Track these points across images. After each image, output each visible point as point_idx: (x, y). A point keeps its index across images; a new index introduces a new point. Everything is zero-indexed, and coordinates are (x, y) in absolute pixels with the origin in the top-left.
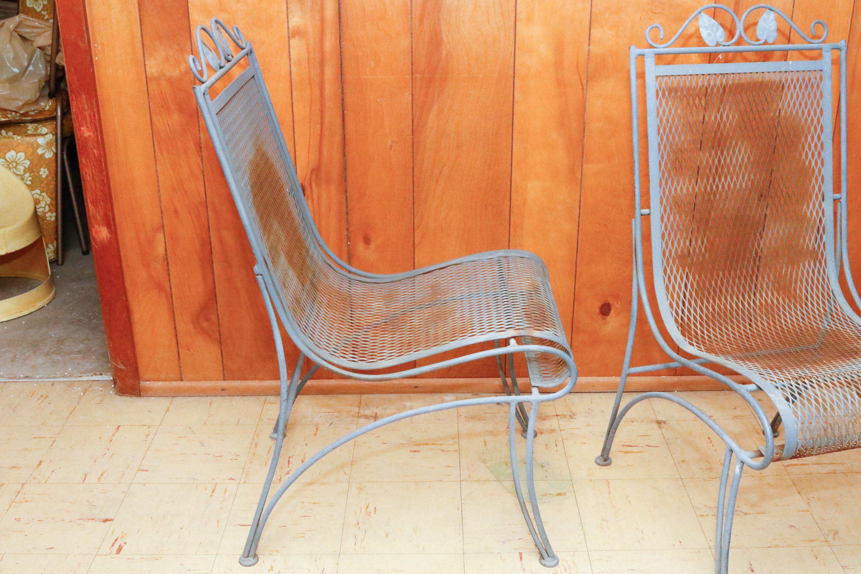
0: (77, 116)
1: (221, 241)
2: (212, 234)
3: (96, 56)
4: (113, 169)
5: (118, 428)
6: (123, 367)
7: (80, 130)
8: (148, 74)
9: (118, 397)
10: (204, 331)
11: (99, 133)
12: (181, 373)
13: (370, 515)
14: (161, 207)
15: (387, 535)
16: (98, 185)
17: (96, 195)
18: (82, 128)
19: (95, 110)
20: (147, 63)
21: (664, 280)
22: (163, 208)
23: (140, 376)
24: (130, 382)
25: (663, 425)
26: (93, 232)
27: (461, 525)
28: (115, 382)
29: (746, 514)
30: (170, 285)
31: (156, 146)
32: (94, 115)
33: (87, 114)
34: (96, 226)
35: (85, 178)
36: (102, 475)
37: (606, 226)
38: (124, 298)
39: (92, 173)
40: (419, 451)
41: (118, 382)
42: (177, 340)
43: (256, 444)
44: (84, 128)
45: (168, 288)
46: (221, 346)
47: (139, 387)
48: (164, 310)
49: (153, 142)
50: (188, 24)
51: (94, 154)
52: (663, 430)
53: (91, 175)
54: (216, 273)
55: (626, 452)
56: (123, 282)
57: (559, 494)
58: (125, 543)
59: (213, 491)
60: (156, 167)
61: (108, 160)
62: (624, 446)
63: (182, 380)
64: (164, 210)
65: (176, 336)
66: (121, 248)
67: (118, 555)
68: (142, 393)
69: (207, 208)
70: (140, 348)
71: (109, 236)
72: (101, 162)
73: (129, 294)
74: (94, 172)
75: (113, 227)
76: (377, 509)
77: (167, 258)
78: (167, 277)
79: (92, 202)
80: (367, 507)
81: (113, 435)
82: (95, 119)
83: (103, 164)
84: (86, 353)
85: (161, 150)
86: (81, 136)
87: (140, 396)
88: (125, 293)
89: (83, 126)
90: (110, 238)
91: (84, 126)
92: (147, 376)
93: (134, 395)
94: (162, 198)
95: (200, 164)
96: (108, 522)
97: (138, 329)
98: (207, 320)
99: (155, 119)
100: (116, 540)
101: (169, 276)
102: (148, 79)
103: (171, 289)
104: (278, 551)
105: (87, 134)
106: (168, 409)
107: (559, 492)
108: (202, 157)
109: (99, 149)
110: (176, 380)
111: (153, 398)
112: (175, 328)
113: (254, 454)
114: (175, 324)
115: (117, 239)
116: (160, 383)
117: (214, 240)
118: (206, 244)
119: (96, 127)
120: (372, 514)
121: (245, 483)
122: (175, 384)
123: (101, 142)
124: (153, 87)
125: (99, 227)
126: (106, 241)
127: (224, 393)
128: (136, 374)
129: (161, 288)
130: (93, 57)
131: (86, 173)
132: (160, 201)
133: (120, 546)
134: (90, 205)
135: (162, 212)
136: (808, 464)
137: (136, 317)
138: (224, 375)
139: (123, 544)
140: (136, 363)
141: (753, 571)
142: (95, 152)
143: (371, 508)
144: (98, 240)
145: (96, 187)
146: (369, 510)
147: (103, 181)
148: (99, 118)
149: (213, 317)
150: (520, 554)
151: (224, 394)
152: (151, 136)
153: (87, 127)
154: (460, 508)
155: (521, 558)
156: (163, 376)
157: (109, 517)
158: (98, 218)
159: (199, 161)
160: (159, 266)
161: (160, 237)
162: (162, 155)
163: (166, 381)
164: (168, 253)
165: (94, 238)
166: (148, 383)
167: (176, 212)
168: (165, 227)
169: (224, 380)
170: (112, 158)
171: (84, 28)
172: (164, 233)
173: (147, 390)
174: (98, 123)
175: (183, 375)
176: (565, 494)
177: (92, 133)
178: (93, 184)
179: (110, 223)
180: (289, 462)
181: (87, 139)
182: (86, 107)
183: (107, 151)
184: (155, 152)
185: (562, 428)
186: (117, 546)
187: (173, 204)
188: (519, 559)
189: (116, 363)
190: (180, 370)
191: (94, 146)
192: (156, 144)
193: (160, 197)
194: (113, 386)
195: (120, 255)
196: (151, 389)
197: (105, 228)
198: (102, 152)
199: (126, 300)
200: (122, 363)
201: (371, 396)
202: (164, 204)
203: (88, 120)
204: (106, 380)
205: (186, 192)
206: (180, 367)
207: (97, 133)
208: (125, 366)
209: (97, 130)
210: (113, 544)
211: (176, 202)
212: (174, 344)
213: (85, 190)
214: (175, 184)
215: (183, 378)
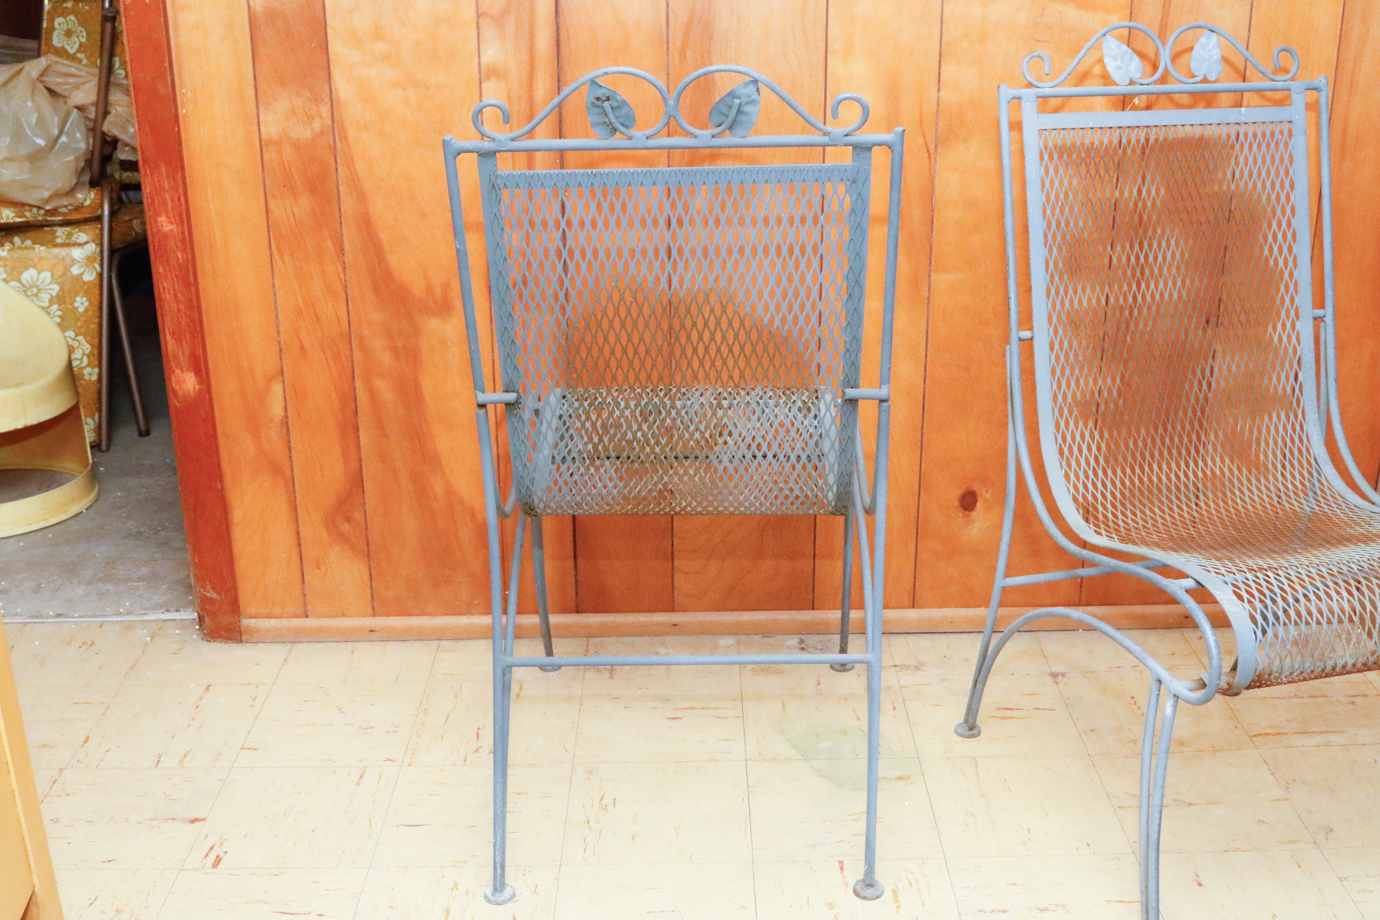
0: (153, 200)
1: (372, 394)
2: (358, 384)
3: (183, 108)
4: (205, 282)
5: (208, 688)
6: (215, 596)
7: (156, 222)
8: (264, 137)
9: (206, 643)
10: (342, 538)
11: (186, 228)
12: (305, 605)
13: (606, 810)
14: (279, 342)
15: (634, 838)
16: (182, 307)
17: (180, 323)
18: (159, 219)
19: (181, 190)
20: (261, 118)
21: (1056, 438)
22: (282, 343)
23: (241, 608)
24: (224, 619)
25: (1060, 677)
26: (173, 380)
27: (749, 824)
28: (201, 620)
29: (1190, 804)
30: (292, 466)
31: (273, 247)
32: (179, 199)
33: (167, 196)
34: (178, 371)
35: (163, 296)
36: (185, 756)
37: (967, 369)
38: (219, 486)
39: (174, 290)
40: (680, 718)
41: (207, 620)
42: (300, 552)
43: (426, 710)
44: (162, 219)
45: (288, 469)
46: (369, 561)
47: (240, 627)
48: (281, 504)
49: (270, 240)
50: (325, 58)
51: (178, 259)
52: (1060, 686)
53: (171, 291)
54: (363, 448)
55: (1002, 718)
56: (219, 461)
57: (901, 778)
58: (226, 853)
59: (361, 777)
60: (273, 279)
61: (198, 269)
62: (999, 709)
63: (307, 617)
64: (284, 348)
65: (300, 545)
66: (216, 408)
67: (214, 870)
68: (243, 638)
69: (351, 344)
70: (243, 565)
71: (197, 387)
72: (188, 270)
73: (228, 479)
74: (177, 287)
75: (204, 374)
76: (617, 801)
77: (287, 423)
78: (287, 452)
79: (173, 334)
80: (602, 799)
81: (201, 698)
82: (181, 204)
83: (191, 273)
84: (152, 580)
85: (281, 253)
86: (158, 231)
87: (241, 641)
88: (221, 478)
89: (160, 216)
90: (200, 390)
91: (164, 215)
92: (252, 610)
93: (231, 640)
94: (281, 329)
95: (342, 276)
96: (198, 823)
97: (239, 535)
98: (348, 520)
99: (272, 205)
100: (212, 848)
101: (290, 451)
102: (263, 143)
103: (292, 471)
104: (464, 862)
105: (167, 228)
106: (285, 660)
107: (899, 774)
108: (344, 263)
109: (185, 251)
110: (296, 617)
111: (261, 645)
112: (298, 533)
113: (423, 723)
114: (298, 527)
115: (209, 391)
116: (273, 622)
117: (361, 394)
118: (349, 399)
119: (181, 218)
120: (610, 808)
121: (410, 765)
122: (296, 622)
123: (188, 241)
124: (271, 155)
125: (182, 373)
126: (192, 392)
127: (373, 636)
128: (235, 607)
129: (277, 470)
130: (180, 108)
131: (164, 288)
132: (278, 333)
133: (218, 857)
134: (169, 338)
135: (281, 350)
136: (1286, 734)
137: (237, 515)
138: (373, 608)
139: (222, 854)
140: (235, 587)
141: (1200, 885)
142: (180, 256)
143: (608, 800)
144: (180, 392)
145: (179, 310)
146: (604, 802)
147: (190, 300)
148: (187, 201)
149: (358, 516)
150: (841, 863)
151: (372, 639)
152: (266, 231)
153: (168, 217)
154: (746, 799)
155: (842, 868)
156: (277, 610)
157: (199, 816)
158: (182, 359)
159: (340, 269)
160: (273, 436)
161: (277, 389)
162: (283, 261)
163: (281, 617)
164: (289, 414)
165: (174, 391)
166: (253, 621)
167: (302, 348)
168: (285, 374)
169: (374, 615)
170: (204, 264)
171: (167, 64)
172: (284, 382)
173: (251, 631)
174: (184, 212)
175: (309, 607)
176: (909, 778)
177: (174, 227)
178: (174, 305)
179: (200, 366)
180: (478, 735)
181: (166, 236)
182: (166, 186)
183: (197, 254)
184: (271, 255)
185: (902, 684)
186: (212, 857)
187: (298, 336)
188: (839, 870)
189: (204, 587)
190: (305, 600)
191: (177, 247)
192: (272, 242)
193: (278, 327)
194: (197, 627)
195: (213, 418)
196: (259, 630)
197: (192, 375)
198: (190, 256)
199: (223, 489)
200: (213, 588)
201: (604, 639)
202: (283, 337)
203: (170, 206)
204: (184, 617)
205: (318, 319)
206: (305, 595)
207: (183, 226)
208: (218, 593)
209: (182, 222)
210: (207, 855)
211: (303, 334)
212: (295, 559)
213: (162, 315)
214: (302, 305)
215: (309, 613)
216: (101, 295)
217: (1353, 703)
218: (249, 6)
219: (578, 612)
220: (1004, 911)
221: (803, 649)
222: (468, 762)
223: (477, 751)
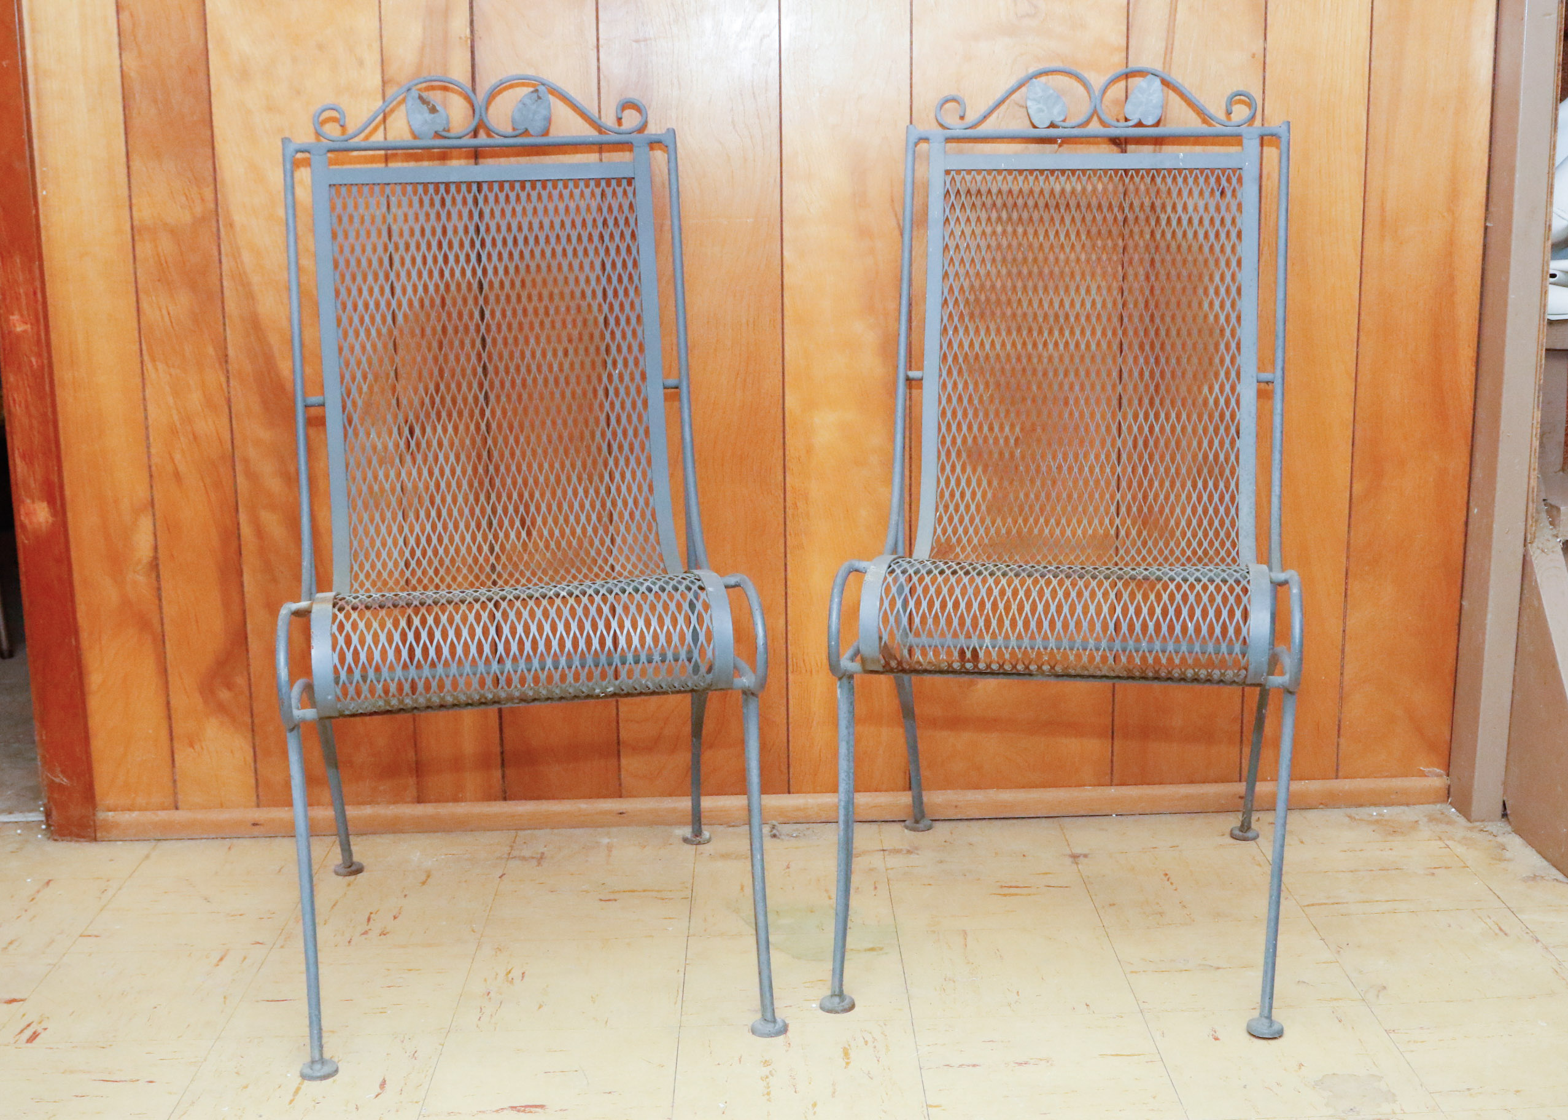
0: (4, 296)
1: (260, 532)
2: (243, 518)
3: (44, 188)
4: (65, 397)
5: (48, 883)
6: (65, 781)
7: (7, 321)
8: (136, 221)
9: (52, 842)
10: (222, 708)
11: (42, 327)
12: (175, 794)
13: (512, 982)
14: (150, 467)
15: (540, 1007)
16: (35, 423)
17: (31, 441)
18: (11, 317)
19: (38, 284)
20: (134, 201)
22: (154, 468)
23: (98, 798)
24: (76, 811)
25: (1082, 859)
26: (22, 512)
27: (681, 991)
28: (48, 814)
29: (1219, 968)
30: (162, 618)
31: (145, 352)
32: (35, 293)
33: (21, 291)
34: (28, 501)
35: (13, 409)
36: (11, 943)
38: (74, 643)
39: (26, 401)
40: (615, 900)
41: (54, 813)
42: (170, 726)
44: (15, 318)
45: (156, 621)
46: (253, 735)
47: (94, 821)
48: (148, 667)
49: (141, 344)
50: (209, 133)
51: (31, 366)
52: (1080, 867)
53: (23, 405)
54: (248, 596)
55: (1005, 895)
56: (74, 612)
57: (872, 949)
58: (45, 1028)
59: (221, 959)
60: (144, 391)
61: (56, 378)
62: (1002, 887)
63: (177, 808)
64: (155, 474)
65: (170, 718)
66: (73, 546)
67: (29, 1045)
68: (99, 835)
69: (234, 470)
70: (99, 744)
71: (50, 520)
72: (43, 377)
73: (84, 635)
74: (29, 399)
75: (58, 502)
76: (526, 973)
77: (157, 565)
78: (157, 602)
79: (23, 455)
80: (509, 973)
81: (38, 892)
82: (36, 302)
83: (47, 382)
85: (153, 360)
86: (10, 333)
87: (95, 839)
88: (75, 631)
89: (13, 314)
90: (53, 524)
91: (16, 312)
92: (110, 801)
93: (83, 837)
94: (153, 451)
95: (224, 385)
96: (15, 1004)
97: (94, 703)
98: (229, 686)
99: (145, 305)
100: (29, 1025)
101: (160, 600)
102: (136, 229)
103: (162, 625)
105: (19, 328)
106: (147, 857)
107: (871, 946)
108: (228, 371)
109: (39, 355)
110: (164, 809)
111: (120, 843)
112: (168, 703)
114: (168, 695)
115: (65, 524)
116: (135, 814)
117: (246, 530)
118: (231, 537)
119: (37, 316)
120: (517, 980)
121: (282, 947)
122: (163, 815)
123: (44, 343)
124: (145, 249)
125: (33, 502)
126: (44, 528)
127: (256, 831)
128: (89, 796)
129: (144, 624)
130: (39, 190)
131: (14, 400)
132: (149, 456)
133: (35, 1032)
134: (18, 461)
135: (151, 476)
136: (1347, 903)
137: (95, 680)
138: (258, 796)
139: (40, 1030)
140: (90, 769)
141: (1219, 1039)
142: (34, 360)
143: (516, 974)
144: (29, 527)
145: (31, 427)
146: (510, 976)
147: (45, 414)
148: (44, 299)
149: (240, 681)
151: (256, 834)
152: (137, 335)
153: (22, 316)
154: (681, 970)
156: (141, 800)
157: (17, 997)
158: (33, 485)
159: (223, 379)
160: (139, 580)
161: (145, 525)
162: (157, 370)
163: (146, 810)
164: (160, 555)
165: (23, 526)
166: (110, 814)
167: (177, 475)
168: (157, 506)
169: (258, 806)
170: (63, 374)
171: (25, 136)
172: (154, 515)
173: (109, 827)
174: (40, 308)
175: (180, 797)
176: (881, 949)
177: (28, 327)
178: (25, 421)
179: (54, 495)
180: (369, 920)
181: (19, 337)
182: (21, 278)
183: (55, 359)
184: (142, 363)
185: (889, 866)
186: (28, 1033)
187: (172, 459)
189: (52, 770)
190: (175, 787)
191: (31, 350)
192: (144, 347)
193: (148, 447)
194: (44, 827)
195: (69, 559)
196: (116, 825)
197: (45, 504)
198: (46, 362)
199: (78, 647)
200: (62, 772)
201: (536, 832)
202: (155, 460)
203: (24, 301)
204: (30, 819)
205: (195, 438)
206: (175, 781)
207: (38, 327)
208: (68, 777)
209: (38, 320)
210: (22, 1031)
211: (178, 457)
212: (164, 733)
213: (11, 433)
214: (178, 426)
215: (179, 804)
217: (1432, 874)
218: (122, 71)
219: (505, 799)
220: (974, 1066)
221: (774, 836)
222: (353, 943)
223: (366, 933)
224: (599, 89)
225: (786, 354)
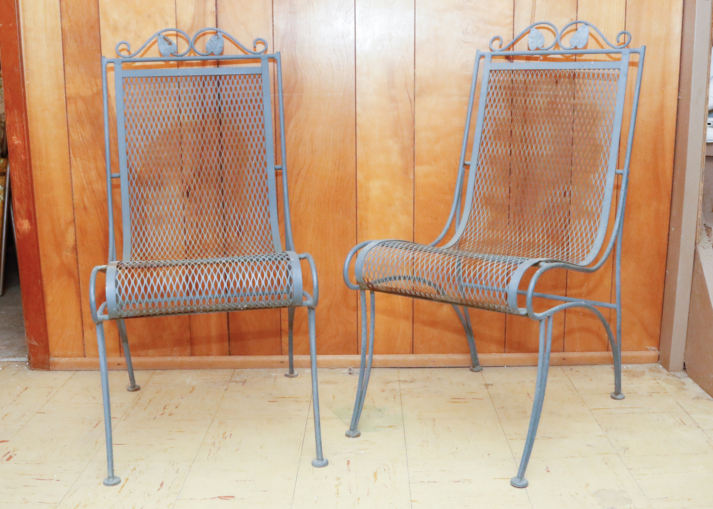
0: (10, 128)
3: (27, 80)
4: (36, 173)
5: (26, 389)
6: (36, 344)
7: (11, 139)
8: (67, 95)
9: (31, 371)
11: (26, 143)
12: (84, 350)
13: (225, 438)
14: (73, 204)
15: (237, 450)
16: (23, 184)
17: (21, 193)
19: (24, 122)
20: (67, 86)
22: (75, 205)
23: (50, 352)
24: (40, 357)
25: (490, 386)
26: (17, 224)
27: (302, 444)
28: (29, 359)
29: (551, 438)
30: (78, 272)
31: (71, 153)
32: (23, 127)
33: (17, 126)
34: (20, 219)
35: (14, 179)
36: (6, 415)
38: (40, 282)
39: (19, 175)
40: (276, 402)
41: (32, 358)
42: (82, 320)
43: (140, 399)
44: (14, 138)
45: (76, 273)
47: (49, 362)
48: (72, 293)
49: (69, 149)
50: (100, 55)
51: (22, 159)
52: (489, 390)
53: (18, 176)
55: (454, 402)
56: (40, 269)
57: (391, 426)
58: (15, 455)
59: (97, 425)
60: (71, 170)
61: (32, 165)
62: (452, 398)
63: (85, 357)
64: (75, 207)
65: (82, 317)
66: (39, 239)
67: (7, 462)
68: (51, 368)
70: (52, 328)
71: (30, 227)
72: (27, 165)
73: (45, 279)
74: (21, 174)
75: (33, 220)
76: (232, 434)
77: (76, 248)
78: (76, 264)
79: (18, 199)
80: (224, 434)
81: (21, 393)
82: (24, 130)
83: (28, 167)
84: (10, 346)
85: (75, 156)
86: (12, 144)
87: (49, 370)
88: (41, 277)
89: (13, 136)
90: (31, 229)
91: (15, 136)
92: (56, 353)
93: (44, 369)
94: (74, 197)
96: (4, 443)
97: (49, 310)
99: (71, 132)
100: (8, 453)
101: (78, 264)
102: (67, 98)
103: (79, 275)
105: (17, 142)
106: (71, 378)
107: (390, 425)
109: (25, 154)
110: (80, 356)
111: (60, 371)
112: (81, 310)
113: (137, 403)
114: (81, 307)
115: (36, 230)
116: (66, 359)
119: (24, 136)
120: (228, 437)
121: (125, 420)
122: (79, 359)
123: (27, 149)
124: (72, 107)
125: (22, 220)
126: (27, 232)
127: (119, 367)
128: (47, 350)
129: (70, 274)
130: (25, 80)
131: (14, 174)
132: (73, 200)
133: (10, 456)
134: (16, 201)
135: (74, 208)
136: (611, 408)
137: (49, 299)
138: (120, 351)
139: (13, 455)
140: (47, 339)
141: (548, 471)
142: (22, 156)
143: (228, 434)
144: (20, 230)
145: (21, 186)
146: (225, 435)
147: (28, 181)
148: (27, 129)
150: (348, 461)
151: (119, 369)
152: (68, 145)
153: (17, 137)
154: (303, 434)
155: (348, 464)
156: (69, 352)
157: (5, 440)
158: (22, 212)
160: (68, 255)
161: (71, 230)
162: (76, 160)
163: (71, 356)
164: (78, 243)
165: (18, 231)
166: (56, 358)
167: (85, 208)
168: (76, 222)
169: (120, 356)
170: (35, 162)
171: (19, 57)
172: (75, 226)
173: (55, 364)
174: (25, 133)
175: (86, 351)
176: (395, 426)
177: (20, 142)
178: (19, 184)
179: (32, 217)
180: (165, 408)
181: (16, 146)
182: (17, 120)
183: (32, 156)
184: (70, 158)
185: (401, 388)
186: (8, 456)
187: (83, 201)
188: (347, 464)
189: (30, 339)
190: (84, 347)
191: (21, 152)
192: (71, 150)
193: (73, 196)
194: (28, 364)
195: (38, 244)
196: (58, 363)
197: (27, 221)
198: (28, 157)
199: (42, 284)
200: (35, 340)
201: (243, 370)
202: (75, 201)
203: (18, 129)
204: (22, 360)
205: (93, 191)
206: (84, 345)
207: (25, 142)
208: (38, 343)
209: (24, 138)
210: (5, 455)
211: (85, 200)
212: (79, 324)
213: (13, 188)
214: (85, 185)
215: (86, 355)
216: (3, 212)
217: (651, 396)
218: (62, 28)
219: (230, 355)
220: (434, 482)
221: (350, 374)
222: (156, 419)
223: (162, 414)
224: (273, 34)
225: (357, 155)
